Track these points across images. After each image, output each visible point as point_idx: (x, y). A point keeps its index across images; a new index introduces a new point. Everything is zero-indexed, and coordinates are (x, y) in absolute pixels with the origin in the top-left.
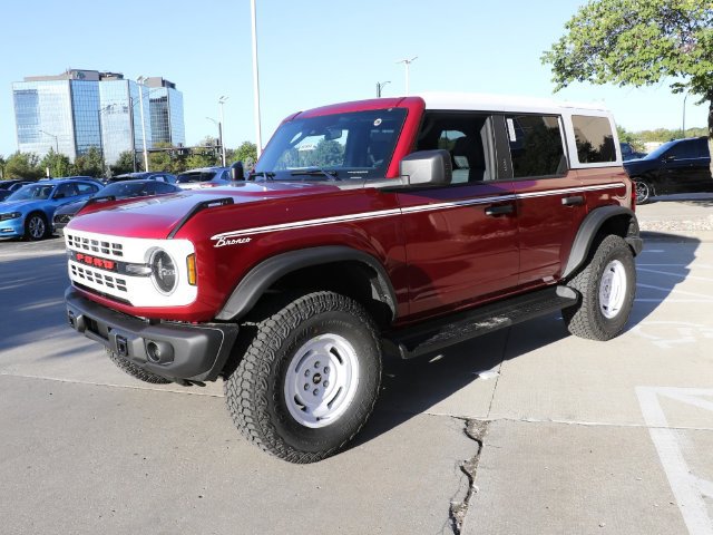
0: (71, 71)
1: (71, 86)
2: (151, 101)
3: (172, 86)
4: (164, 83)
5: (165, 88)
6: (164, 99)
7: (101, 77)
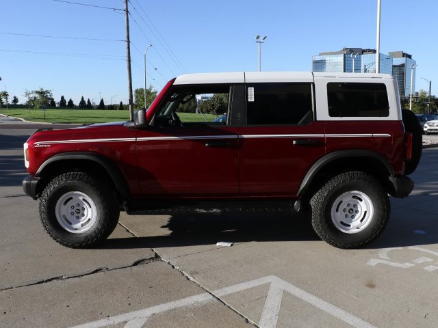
0: (346, 49)
1: (345, 57)
2: (394, 66)
3: (410, 57)
4: (404, 55)
5: (404, 58)
6: (403, 65)
7: (363, 52)
